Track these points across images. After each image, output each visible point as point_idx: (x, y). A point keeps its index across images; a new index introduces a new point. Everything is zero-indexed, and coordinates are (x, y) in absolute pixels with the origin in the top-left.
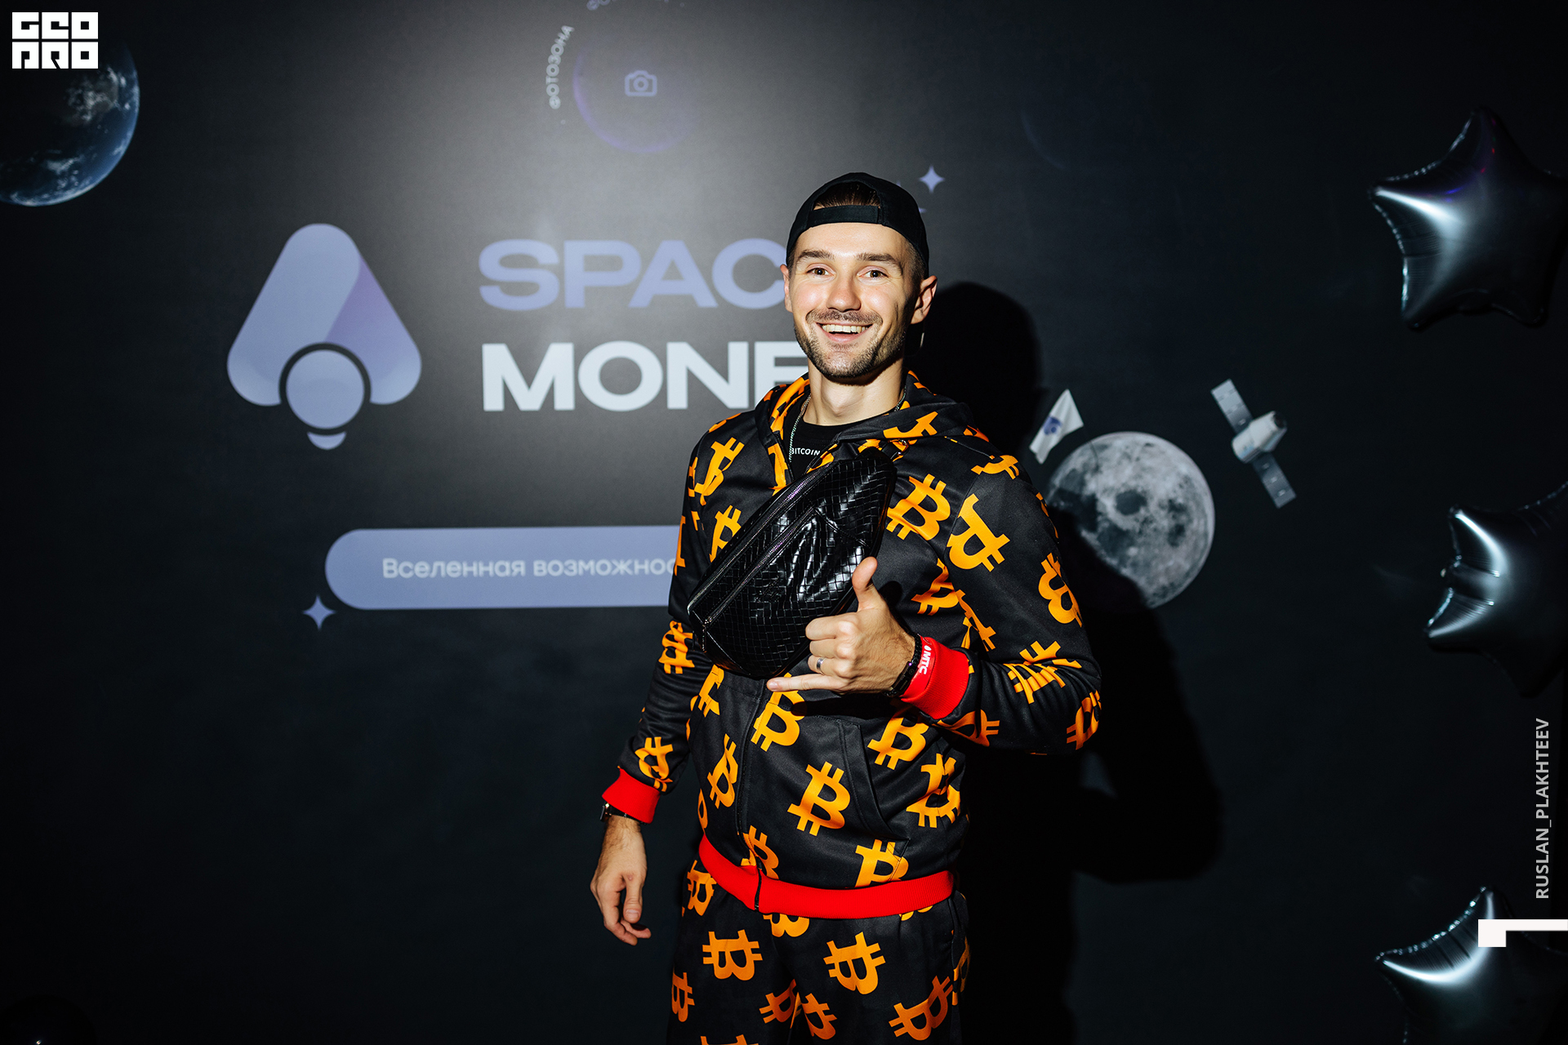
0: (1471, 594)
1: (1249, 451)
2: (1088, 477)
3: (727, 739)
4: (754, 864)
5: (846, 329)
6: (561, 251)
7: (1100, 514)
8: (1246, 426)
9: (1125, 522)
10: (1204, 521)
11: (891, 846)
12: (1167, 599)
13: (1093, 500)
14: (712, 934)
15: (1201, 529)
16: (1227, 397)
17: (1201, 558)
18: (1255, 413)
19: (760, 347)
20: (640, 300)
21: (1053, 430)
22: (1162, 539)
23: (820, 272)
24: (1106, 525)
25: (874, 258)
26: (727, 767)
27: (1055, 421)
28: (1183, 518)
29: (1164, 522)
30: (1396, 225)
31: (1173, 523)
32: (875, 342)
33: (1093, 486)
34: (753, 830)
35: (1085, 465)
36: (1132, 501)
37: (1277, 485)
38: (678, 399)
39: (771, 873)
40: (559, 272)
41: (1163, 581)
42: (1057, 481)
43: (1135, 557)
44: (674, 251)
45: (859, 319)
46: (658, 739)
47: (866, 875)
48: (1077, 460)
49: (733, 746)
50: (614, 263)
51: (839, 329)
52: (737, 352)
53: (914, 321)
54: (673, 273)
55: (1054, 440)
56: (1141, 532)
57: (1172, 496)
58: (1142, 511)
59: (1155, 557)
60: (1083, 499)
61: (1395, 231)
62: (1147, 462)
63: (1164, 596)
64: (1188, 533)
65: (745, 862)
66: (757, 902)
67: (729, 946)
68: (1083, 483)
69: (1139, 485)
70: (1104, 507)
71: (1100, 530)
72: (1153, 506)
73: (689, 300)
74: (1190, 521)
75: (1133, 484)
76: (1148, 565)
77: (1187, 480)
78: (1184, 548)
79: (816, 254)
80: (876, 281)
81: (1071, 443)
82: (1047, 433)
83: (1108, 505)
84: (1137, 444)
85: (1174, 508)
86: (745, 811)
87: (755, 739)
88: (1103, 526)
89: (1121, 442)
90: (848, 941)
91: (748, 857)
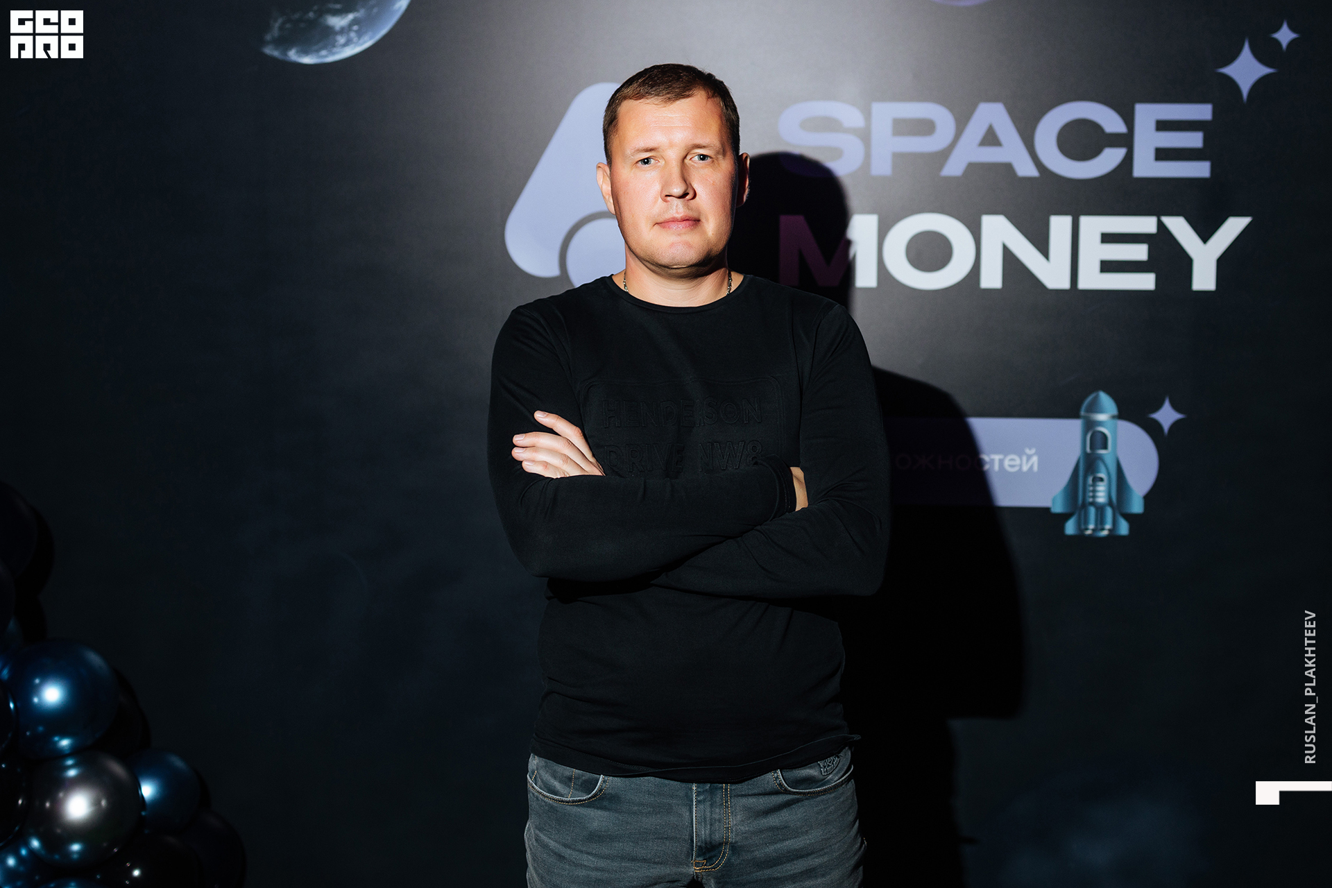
6: (868, 115)
19: (1085, 221)
20: (954, 168)
38: (992, 278)
40: (865, 136)
44: (993, 114)
50: (925, 127)
52: (1060, 226)
54: (991, 139)
73: (1008, 168)
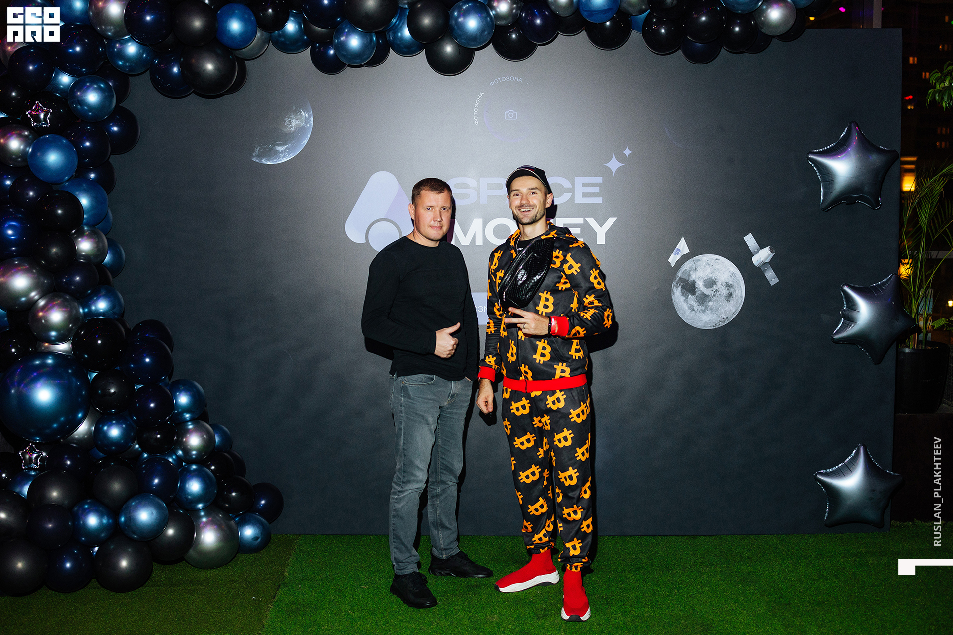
0: (850, 320)
1: (759, 262)
2: (691, 273)
3: (510, 340)
4: (524, 378)
5: (526, 210)
7: (697, 288)
8: (758, 252)
9: (707, 291)
10: (740, 291)
11: (565, 364)
12: (725, 324)
13: (694, 282)
14: (513, 402)
15: (739, 294)
16: (750, 240)
17: (739, 307)
18: (762, 246)
21: (677, 254)
22: (723, 298)
23: (517, 195)
24: (700, 292)
25: (532, 189)
26: (513, 349)
27: (678, 250)
28: (732, 290)
29: (724, 291)
30: (817, 169)
31: (728, 292)
32: (535, 213)
33: (694, 277)
34: (523, 365)
35: (690, 268)
36: (711, 283)
37: (771, 277)
39: (530, 379)
41: (724, 316)
42: (679, 274)
43: (712, 306)
45: (530, 206)
46: (491, 356)
47: (558, 374)
48: (687, 265)
49: (513, 342)
51: (524, 210)
53: (547, 207)
55: (678, 257)
56: (714, 296)
57: (727, 281)
58: (715, 287)
59: (720, 306)
60: (690, 282)
61: (817, 172)
62: (717, 267)
63: (724, 322)
64: (734, 296)
65: (521, 378)
66: (526, 389)
67: (519, 404)
68: (690, 275)
69: (713, 276)
70: (699, 285)
71: (697, 295)
72: (719, 284)
74: (735, 291)
75: (710, 276)
76: (717, 309)
77: (733, 274)
78: (732, 301)
79: (515, 190)
80: (534, 195)
81: (685, 258)
82: (675, 255)
83: (700, 284)
84: (712, 259)
85: (728, 286)
86: (520, 360)
87: (519, 338)
88: (698, 293)
89: (706, 258)
90: (554, 393)
91: (522, 376)
